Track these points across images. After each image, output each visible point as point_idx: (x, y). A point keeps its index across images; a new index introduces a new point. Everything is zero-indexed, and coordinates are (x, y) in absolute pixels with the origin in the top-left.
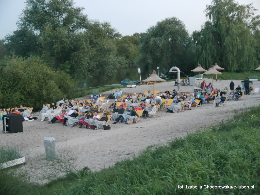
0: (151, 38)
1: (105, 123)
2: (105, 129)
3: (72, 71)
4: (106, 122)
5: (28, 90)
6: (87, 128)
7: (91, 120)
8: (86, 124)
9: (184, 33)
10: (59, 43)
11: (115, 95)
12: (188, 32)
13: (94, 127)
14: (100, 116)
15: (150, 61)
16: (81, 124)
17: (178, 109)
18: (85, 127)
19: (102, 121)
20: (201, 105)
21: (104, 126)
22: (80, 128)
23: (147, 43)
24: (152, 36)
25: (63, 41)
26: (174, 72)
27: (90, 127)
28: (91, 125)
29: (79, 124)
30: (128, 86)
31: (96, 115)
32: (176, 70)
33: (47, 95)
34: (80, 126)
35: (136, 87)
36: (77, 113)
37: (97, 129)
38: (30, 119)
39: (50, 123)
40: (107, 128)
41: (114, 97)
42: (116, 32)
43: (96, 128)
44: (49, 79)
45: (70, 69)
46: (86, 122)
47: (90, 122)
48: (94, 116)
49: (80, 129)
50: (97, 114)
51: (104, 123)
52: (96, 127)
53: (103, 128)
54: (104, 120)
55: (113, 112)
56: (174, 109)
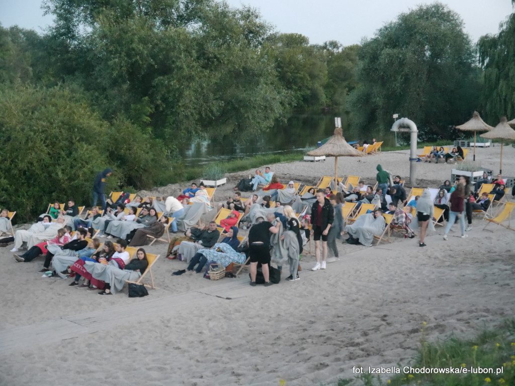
0: (382, 49)
1: (137, 276)
2: (130, 296)
4: (140, 273)
5: (24, 166)
6: (89, 286)
8: (88, 275)
9: (459, 40)
10: (123, 54)
12: (470, 38)
13: (103, 287)
14: (130, 255)
15: (379, 101)
16: (77, 275)
18: (85, 284)
19: (130, 271)
21: (130, 285)
22: (73, 284)
23: (374, 58)
24: (386, 44)
25: (133, 49)
26: (403, 130)
27: (94, 286)
28: (99, 281)
29: (72, 275)
30: (306, 158)
31: (120, 252)
32: (408, 127)
33: (71, 179)
34: (73, 279)
35: (324, 160)
36: (83, 239)
37: (110, 293)
39: (20, 261)
40: (137, 291)
41: (253, 185)
43: (107, 291)
46: (88, 271)
47: (96, 272)
48: (116, 255)
49: (69, 289)
50: (123, 249)
51: (133, 277)
52: (108, 286)
53: (127, 290)
54: (135, 269)
55: (190, 239)
56: (364, 236)
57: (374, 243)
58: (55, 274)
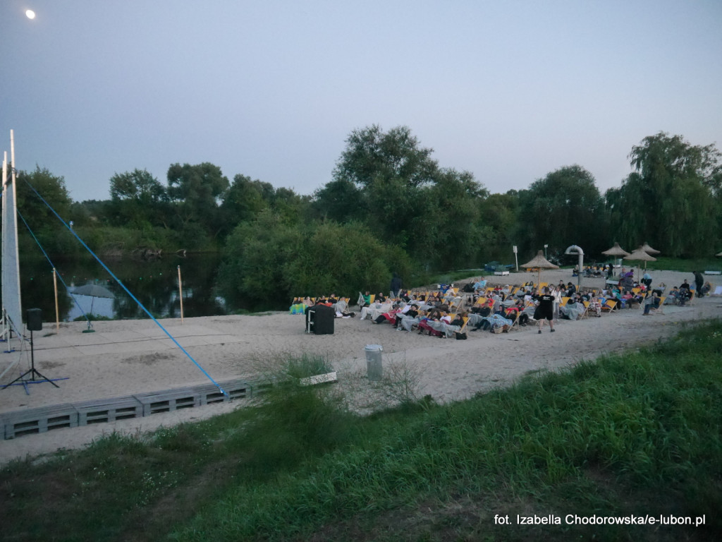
0: (535, 198)
1: (459, 329)
2: (458, 339)
3: (410, 247)
4: (460, 327)
5: (345, 271)
6: (430, 334)
7: (437, 322)
8: (429, 328)
9: (592, 191)
10: (393, 203)
11: (475, 286)
12: (600, 190)
13: (440, 334)
14: (451, 318)
15: (532, 235)
16: (422, 329)
17: (579, 315)
18: (428, 333)
19: (455, 326)
20: (617, 309)
21: (457, 334)
22: (419, 334)
23: (530, 205)
24: (538, 195)
25: (399, 200)
26: (572, 253)
27: (434, 334)
28: (437, 331)
30: (496, 273)
31: (445, 316)
32: (577, 251)
34: (419, 331)
35: (508, 275)
36: (415, 310)
37: (445, 338)
38: (344, 315)
39: (374, 323)
40: (461, 337)
41: (474, 289)
42: (481, 188)
43: (444, 336)
44: (375, 257)
45: (407, 242)
46: (430, 325)
48: (442, 318)
49: (420, 336)
50: (447, 314)
51: (457, 329)
52: (444, 334)
53: (455, 336)
54: (457, 325)
55: (472, 313)
56: (572, 314)
57: (578, 319)
58: (403, 329)
